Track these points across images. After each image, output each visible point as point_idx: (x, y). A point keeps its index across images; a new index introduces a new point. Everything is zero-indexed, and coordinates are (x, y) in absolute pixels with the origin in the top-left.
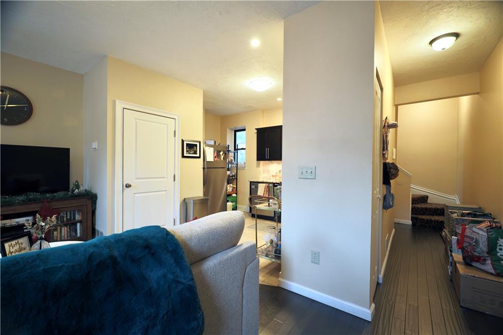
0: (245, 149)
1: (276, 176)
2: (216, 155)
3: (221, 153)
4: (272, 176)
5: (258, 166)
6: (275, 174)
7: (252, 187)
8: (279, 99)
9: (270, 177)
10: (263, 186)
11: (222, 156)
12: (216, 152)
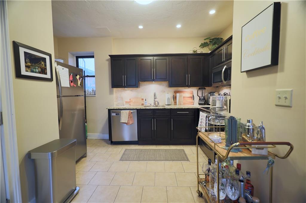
0: (94, 76)
1: (130, 102)
2: (72, 79)
3: (78, 77)
4: (126, 102)
6: (128, 100)
7: (112, 115)
8: (141, 27)
9: (123, 103)
10: (127, 113)
11: (79, 80)
12: (72, 75)
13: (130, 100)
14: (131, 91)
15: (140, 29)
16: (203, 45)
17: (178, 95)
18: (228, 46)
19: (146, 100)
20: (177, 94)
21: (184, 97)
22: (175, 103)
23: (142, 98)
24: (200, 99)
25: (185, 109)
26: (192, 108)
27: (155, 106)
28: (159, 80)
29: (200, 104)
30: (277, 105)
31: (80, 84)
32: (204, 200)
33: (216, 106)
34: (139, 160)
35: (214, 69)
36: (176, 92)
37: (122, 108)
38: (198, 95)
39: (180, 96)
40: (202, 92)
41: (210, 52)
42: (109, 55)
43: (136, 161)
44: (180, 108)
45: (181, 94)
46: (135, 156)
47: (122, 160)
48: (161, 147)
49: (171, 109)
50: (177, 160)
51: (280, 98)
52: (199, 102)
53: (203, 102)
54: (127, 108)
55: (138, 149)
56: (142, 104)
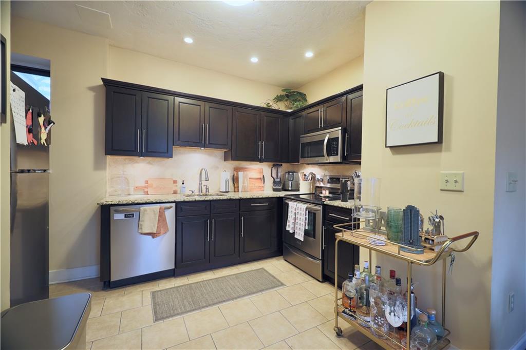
1: (146, 187)
2: (30, 122)
3: (42, 120)
4: (137, 187)
5: (99, 165)
7: (115, 218)
8: (188, 40)
9: (129, 190)
10: (154, 211)
11: (43, 129)
12: (31, 111)
13: (147, 182)
14: (149, 163)
15: (186, 44)
16: (279, 99)
17: (241, 174)
18: (327, 107)
19: (183, 183)
20: (239, 172)
21: (250, 178)
22: (236, 189)
23: (174, 179)
24: (274, 182)
25: (262, 198)
26: (273, 196)
27: (203, 195)
28: (213, 146)
29: (275, 190)
30: (441, 190)
31: (46, 140)
32: (346, 339)
33: (299, 190)
34: (197, 306)
35: (303, 137)
36: (237, 169)
37: (141, 202)
38: (272, 176)
39: (244, 177)
40: (277, 171)
41: (292, 112)
42: (102, 79)
43: (195, 312)
44: (255, 197)
45: (245, 173)
46: (185, 301)
47: (160, 319)
48: (224, 273)
49: (241, 200)
50: (267, 289)
51: (447, 181)
52: (274, 187)
53: (281, 187)
54: (154, 201)
55: (182, 286)
56: (174, 191)
